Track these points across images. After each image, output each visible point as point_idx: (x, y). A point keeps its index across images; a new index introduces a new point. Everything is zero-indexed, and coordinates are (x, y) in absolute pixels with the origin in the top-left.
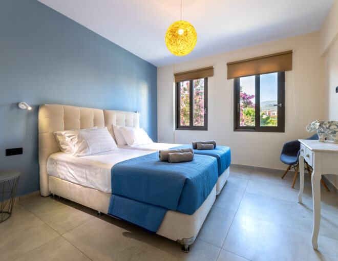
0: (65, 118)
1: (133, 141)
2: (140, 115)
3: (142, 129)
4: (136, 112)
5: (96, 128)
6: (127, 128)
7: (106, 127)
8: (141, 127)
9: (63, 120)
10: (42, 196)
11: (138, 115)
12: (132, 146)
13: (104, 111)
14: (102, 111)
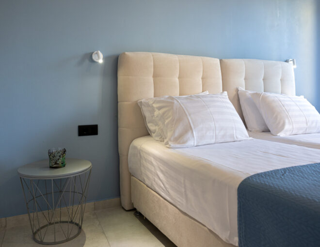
0: (155, 76)
1: (284, 125)
2: (295, 66)
3: (302, 97)
4: (287, 61)
5: (207, 93)
6: (268, 94)
7: (226, 93)
8: (298, 94)
9: (151, 80)
10: (123, 208)
11: (291, 67)
12: (282, 135)
13: (221, 61)
14: (218, 61)
